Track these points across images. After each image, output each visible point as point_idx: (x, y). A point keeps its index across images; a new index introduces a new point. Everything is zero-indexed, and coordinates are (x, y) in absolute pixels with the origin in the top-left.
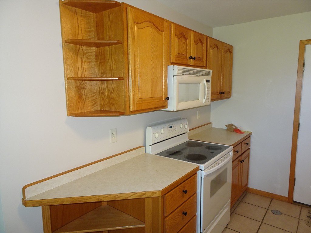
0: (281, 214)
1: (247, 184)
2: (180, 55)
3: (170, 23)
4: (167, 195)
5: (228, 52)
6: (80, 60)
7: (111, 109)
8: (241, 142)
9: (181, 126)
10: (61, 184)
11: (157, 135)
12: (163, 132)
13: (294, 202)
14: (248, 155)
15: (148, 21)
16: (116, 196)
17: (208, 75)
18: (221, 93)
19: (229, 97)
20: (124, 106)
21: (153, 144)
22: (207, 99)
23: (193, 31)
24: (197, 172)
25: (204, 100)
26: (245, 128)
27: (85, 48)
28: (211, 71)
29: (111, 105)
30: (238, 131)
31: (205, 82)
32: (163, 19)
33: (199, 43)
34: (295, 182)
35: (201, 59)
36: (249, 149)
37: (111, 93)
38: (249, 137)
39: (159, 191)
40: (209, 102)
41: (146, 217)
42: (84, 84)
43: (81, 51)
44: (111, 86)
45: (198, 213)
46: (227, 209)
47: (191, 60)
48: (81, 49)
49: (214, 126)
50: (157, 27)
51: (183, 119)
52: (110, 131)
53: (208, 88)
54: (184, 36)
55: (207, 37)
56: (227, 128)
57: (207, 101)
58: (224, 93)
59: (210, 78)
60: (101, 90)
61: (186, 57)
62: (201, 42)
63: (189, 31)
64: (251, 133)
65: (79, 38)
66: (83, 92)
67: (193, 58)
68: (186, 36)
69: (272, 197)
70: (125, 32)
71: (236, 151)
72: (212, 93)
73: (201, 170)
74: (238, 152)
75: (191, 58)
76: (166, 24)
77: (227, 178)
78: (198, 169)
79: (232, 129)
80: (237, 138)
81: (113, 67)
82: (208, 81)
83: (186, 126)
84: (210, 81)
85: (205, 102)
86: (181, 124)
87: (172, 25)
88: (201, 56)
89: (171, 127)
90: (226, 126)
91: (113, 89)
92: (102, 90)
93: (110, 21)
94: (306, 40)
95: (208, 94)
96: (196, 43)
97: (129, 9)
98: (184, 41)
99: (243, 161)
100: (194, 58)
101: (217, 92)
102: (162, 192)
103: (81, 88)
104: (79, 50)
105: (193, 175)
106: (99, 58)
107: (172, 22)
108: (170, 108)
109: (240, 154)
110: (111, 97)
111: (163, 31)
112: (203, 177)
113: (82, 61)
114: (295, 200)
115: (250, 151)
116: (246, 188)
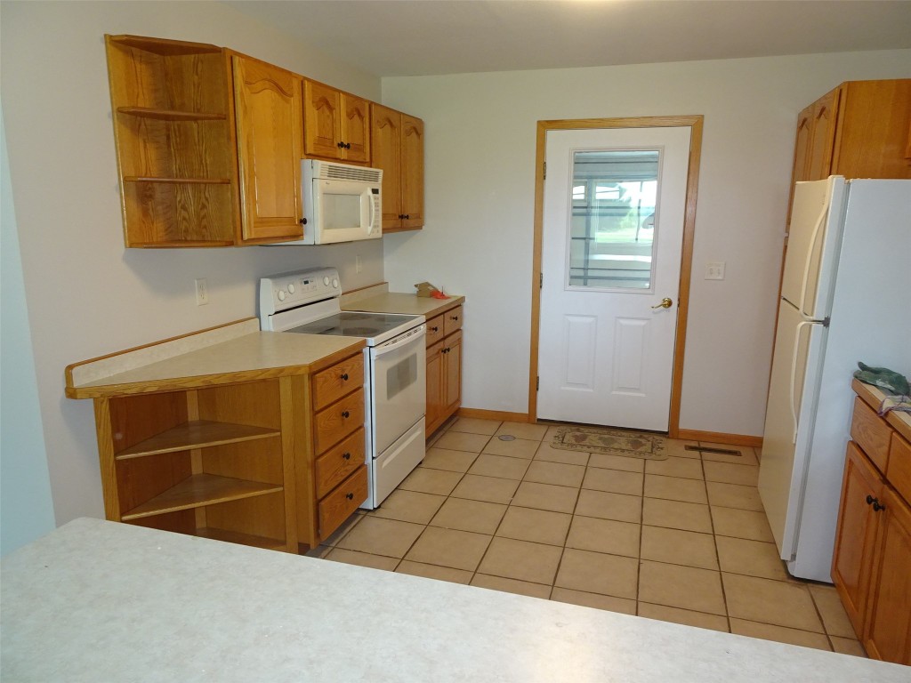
0: (515, 438)
1: (459, 400)
2: (321, 140)
3: (303, 81)
4: (317, 375)
5: (414, 134)
6: (142, 145)
7: (203, 236)
8: (443, 313)
9: (327, 281)
10: (123, 371)
11: (282, 295)
12: (294, 291)
13: (539, 420)
14: (459, 342)
15: (265, 79)
16: (235, 375)
17: (376, 180)
18: (402, 217)
19: (420, 227)
20: (232, 230)
21: (276, 313)
22: (375, 227)
23: (344, 93)
24: (364, 350)
25: (370, 229)
26: (453, 291)
27: (149, 122)
28: (381, 172)
29: (204, 230)
30: (437, 295)
31: (370, 192)
32: (289, 73)
33: (356, 117)
34: (538, 383)
35: (360, 148)
36: (459, 330)
37: (204, 207)
38: (458, 305)
39: (304, 366)
40: (379, 235)
41: (283, 418)
42: (150, 188)
43: (143, 127)
44: (203, 196)
45: (367, 424)
46: (418, 433)
47: (343, 149)
48: (143, 124)
49: (391, 289)
50: (281, 90)
51: (328, 268)
52: (196, 282)
53: (376, 205)
54: (327, 103)
55: (371, 104)
56: (416, 289)
57: (376, 230)
58: (407, 217)
59: (378, 186)
60: (180, 202)
61: (333, 143)
62: (360, 115)
63: (337, 94)
64: (463, 299)
65: (139, 105)
66: (150, 203)
67: (345, 146)
68: (331, 103)
69: (503, 418)
70: (231, 100)
71: (433, 329)
72: (385, 216)
73: (371, 347)
74: (436, 329)
75: (341, 145)
76: (296, 83)
77: (416, 372)
78: (364, 344)
79: (427, 292)
80: (435, 305)
81: (206, 160)
82: (375, 191)
83: (336, 283)
84: (380, 191)
85: (372, 232)
86: (327, 279)
87: (306, 82)
88: (360, 142)
89: (306, 282)
90: (416, 286)
91: (207, 199)
92: (182, 202)
93: (197, 74)
94: (547, 121)
95: (376, 216)
96: (350, 116)
97: (236, 59)
98: (327, 112)
99: (449, 350)
100: (348, 146)
101: (395, 215)
102: (310, 366)
103: (146, 196)
104: (140, 125)
105: (356, 353)
106: (174, 140)
107: (305, 78)
108: (307, 240)
109: (442, 336)
110: (202, 214)
111: (292, 96)
112: (373, 358)
113: (145, 147)
114: (539, 416)
115: (461, 334)
116: (457, 406)
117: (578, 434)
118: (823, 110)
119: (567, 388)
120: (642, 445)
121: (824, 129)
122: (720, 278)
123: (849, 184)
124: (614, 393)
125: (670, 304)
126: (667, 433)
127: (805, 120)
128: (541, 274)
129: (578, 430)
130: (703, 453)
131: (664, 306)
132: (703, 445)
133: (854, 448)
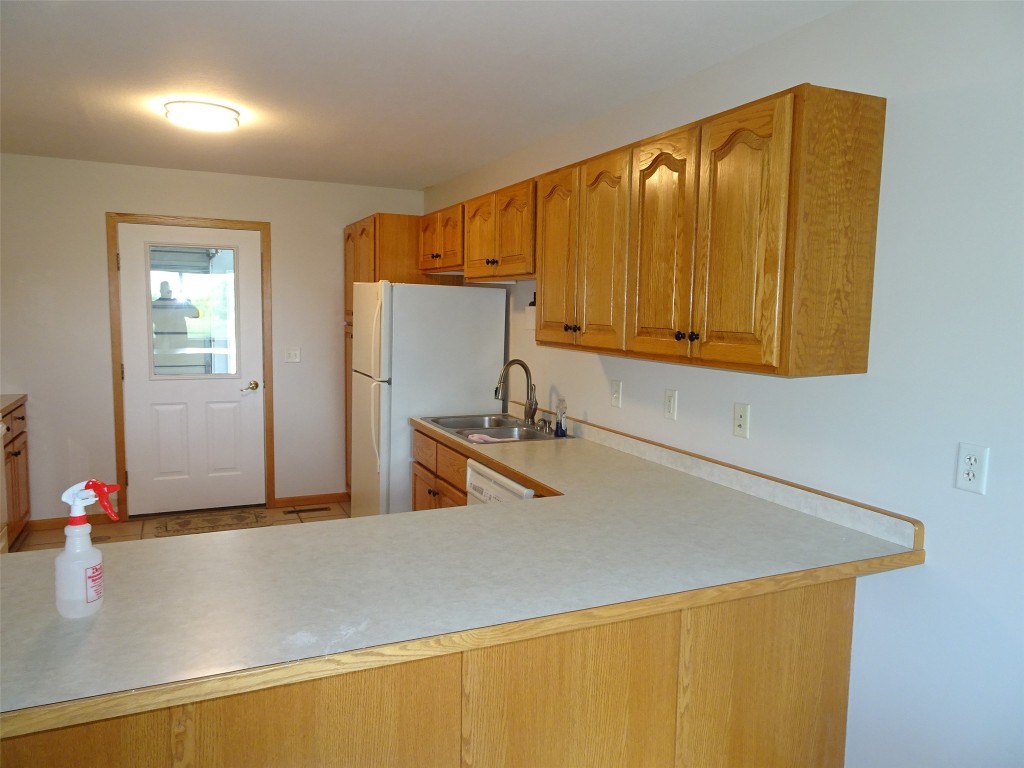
1: (28, 512)
8: (10, 412)
13: (131, 517)
34: (126, 478)
36: (25, 432)
38: (22, 403)
46: (3, 544)
64: (25, 397)
94: (117, 214)
99: (20, 453)
109: (11, 438)
114: (131, 512)
115: (26, 437)
116: (26, 519)
117: (179, 521)
118: (364, 230)
119: (161, 478)
120: (245, 518)
121: (365, 245)
122: (298, 360)
123: (392, 286)
124: (211, 475)
125: (257, 385)
126: (264, 505)
127: (349, 236)
128: (122, 365)
129: (178, 518)
130: (300, 514)
131: (252, 388)
132: (298, 508)
133: (417, 465)
